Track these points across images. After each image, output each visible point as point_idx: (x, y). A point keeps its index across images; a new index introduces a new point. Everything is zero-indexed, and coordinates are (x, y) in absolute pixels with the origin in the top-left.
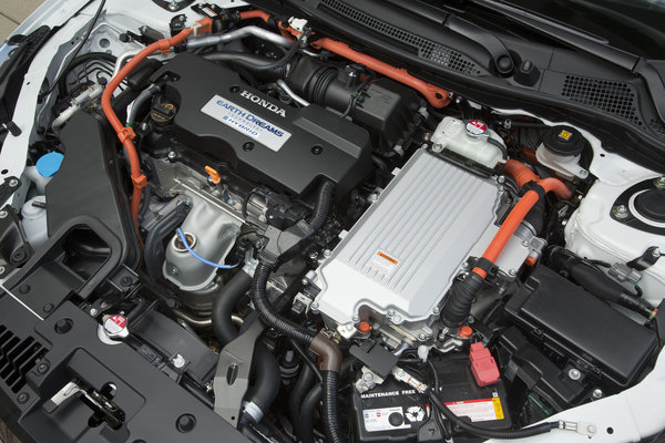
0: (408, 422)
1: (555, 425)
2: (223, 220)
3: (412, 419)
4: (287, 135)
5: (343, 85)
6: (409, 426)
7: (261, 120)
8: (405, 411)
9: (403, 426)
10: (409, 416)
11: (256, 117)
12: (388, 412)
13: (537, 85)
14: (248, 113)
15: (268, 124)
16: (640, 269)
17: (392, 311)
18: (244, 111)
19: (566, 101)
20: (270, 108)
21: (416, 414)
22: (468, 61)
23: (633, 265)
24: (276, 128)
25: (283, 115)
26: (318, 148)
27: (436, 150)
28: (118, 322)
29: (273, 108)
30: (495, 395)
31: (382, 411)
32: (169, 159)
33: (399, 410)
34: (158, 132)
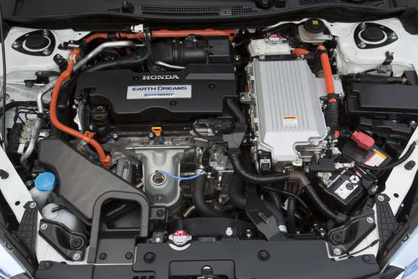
0: (355, 184)
1: (414, 143)
2: (171, 154)
3: (356, 182)
4: (189, 87)
5: (192, 49)
6: (357, 186)
7: (168, 86)
8: (350, 181)
9: (355, 187)
10: (353, 182)
11: (163, 86)
12: (343, 186)
13: (287, 5)
14: (157, 87)
15: (173, 86)
16: (389, 63)
17: (311, 141)
18: (153, 87)
19: (304, 7)
20: (166, 78)
21: (355, 179)
22: (248, 8)
23: (386, 63)
24: (180, 86)
25: (177, 78)
26: (211, 85)
27: (263, 58)
28: (180, 235)
29: (169, 77)
30: (375, 150)
31: (341, 187)
32: (114, 139)
33: (347, 182)
34: (101, 126)
